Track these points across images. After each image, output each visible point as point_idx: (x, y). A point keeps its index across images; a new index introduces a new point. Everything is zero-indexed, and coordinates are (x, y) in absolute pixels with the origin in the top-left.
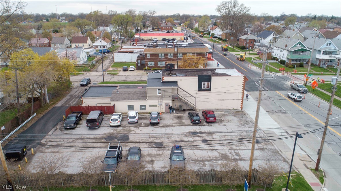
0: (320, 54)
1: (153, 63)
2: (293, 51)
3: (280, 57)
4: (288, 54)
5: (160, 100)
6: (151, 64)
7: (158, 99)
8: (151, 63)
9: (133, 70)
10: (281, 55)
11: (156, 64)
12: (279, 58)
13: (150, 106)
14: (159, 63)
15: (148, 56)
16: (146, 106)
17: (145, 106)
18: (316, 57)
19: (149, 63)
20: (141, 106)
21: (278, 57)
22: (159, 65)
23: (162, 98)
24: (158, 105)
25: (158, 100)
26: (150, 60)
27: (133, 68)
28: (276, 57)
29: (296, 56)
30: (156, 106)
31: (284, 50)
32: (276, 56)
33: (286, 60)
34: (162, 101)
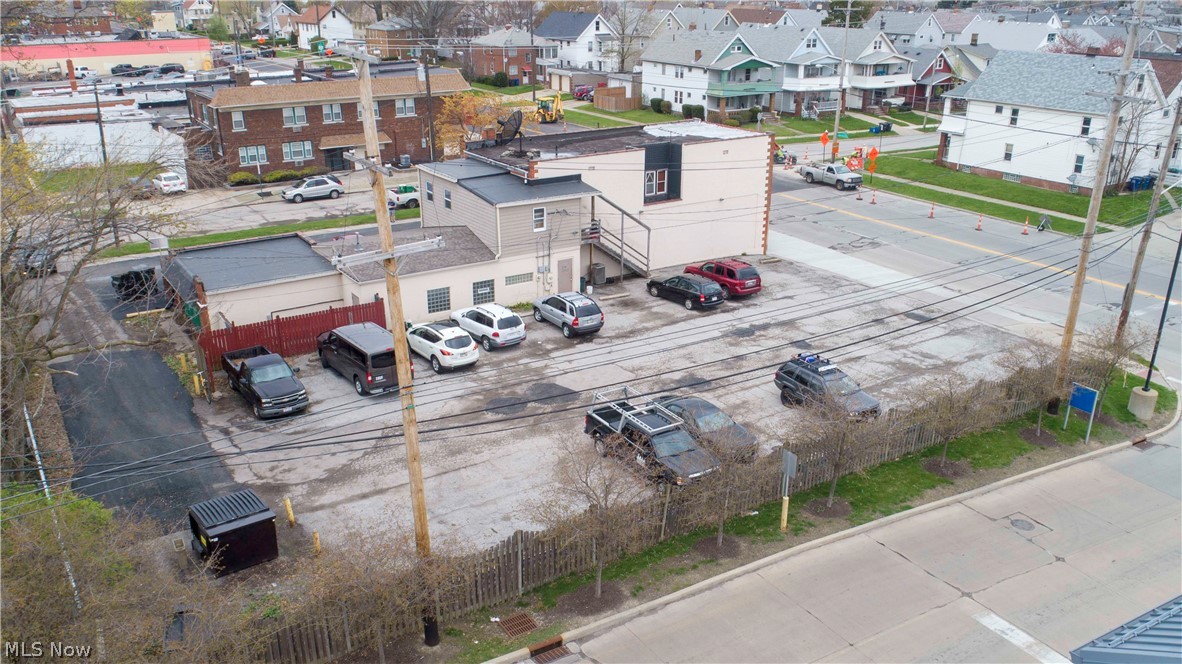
0: (796, 76)
1: (262, 150)
2: (729, 68)
3: (678, 96)
4: (709, 84)
5: (541, 254)
6: (253, 158)
7: (537, 250)
8: (252, 151)
9: (183, 188)
10: (679, 90)
11: (275, 156)
12: (672, 101)
13: (510, 280)
14: (286, 148)
15: (238, 124)
16: (495, 282)
17: (490, 284)
18: (785, 87)
19: (242, 152)
20: (477, 286)
21: (669, 97)
22: (287, 159)
23: (549, 243)
24: (535, 275)
25: (535, 255)
26: (245, 140)
27: (181, 180)
28: (662, 100)
29: (737, 88)
30: (528, 277)
31: (690, 70)
32: (660, 97)
33: (705, 104)
34: (549, 255)
